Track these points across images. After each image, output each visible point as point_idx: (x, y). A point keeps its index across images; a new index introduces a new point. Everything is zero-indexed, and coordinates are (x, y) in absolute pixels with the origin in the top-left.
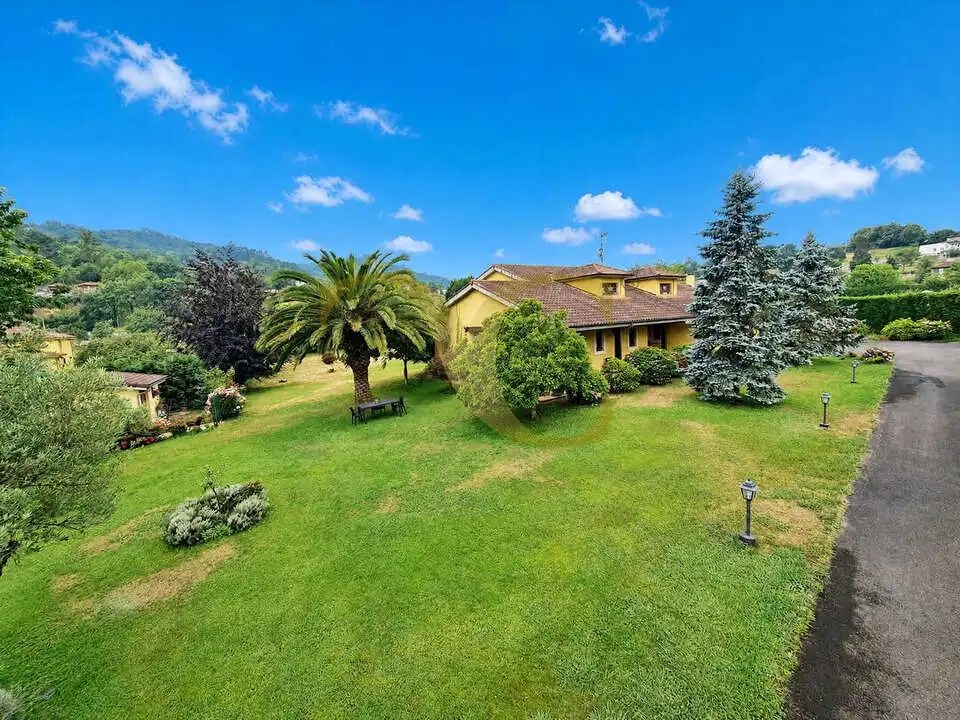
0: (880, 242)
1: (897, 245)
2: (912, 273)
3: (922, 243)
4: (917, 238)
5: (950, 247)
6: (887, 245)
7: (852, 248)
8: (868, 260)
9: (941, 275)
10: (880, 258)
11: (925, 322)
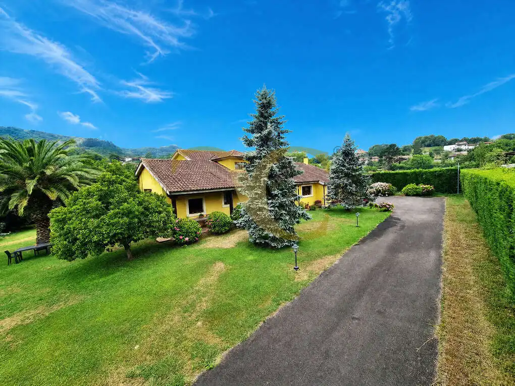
0: (426, 144)
1: (434, 146)
2: (440, 159)
3: (445, 145)
4: (443, 142)
5: (457, 147)
6: (429, 146)
7: (413, 147)
8: (420, 153)
9: (452, 160)
10: (426, 151)
11: (421, 186)
